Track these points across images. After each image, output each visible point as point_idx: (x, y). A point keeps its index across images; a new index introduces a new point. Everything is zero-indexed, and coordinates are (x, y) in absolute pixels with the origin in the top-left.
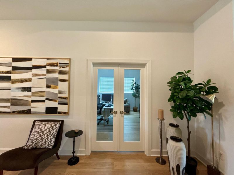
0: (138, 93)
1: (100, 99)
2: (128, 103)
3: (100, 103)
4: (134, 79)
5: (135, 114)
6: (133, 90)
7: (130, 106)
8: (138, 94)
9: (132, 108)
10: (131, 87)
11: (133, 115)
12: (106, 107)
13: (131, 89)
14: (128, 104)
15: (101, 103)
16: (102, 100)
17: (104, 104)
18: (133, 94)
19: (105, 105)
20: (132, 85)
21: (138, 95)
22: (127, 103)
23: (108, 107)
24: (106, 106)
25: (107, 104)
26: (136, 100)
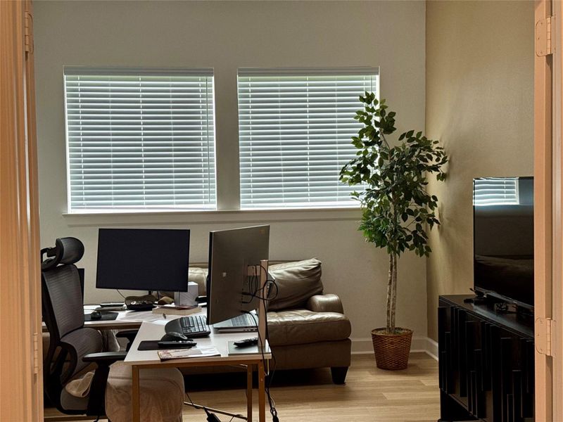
0: (413, 205)
1: (82, 271)
2: (332, 298)
3: (82, 317)
4: (374, 84)
5: (397, 396)
6: (365, 185)
7: (345, 326)
8: (411, 218)
9: (361, 342)
10: (354, 153)
11: (376, 398)
12: (153, 356)
13: (357, 180)
14: (329, 307)
15: (94, 317)
16: (100, 284)
17: (123, 317)
18: (367, 214)
19: (138, 326)
20: (357, 142)
21: (410, 225)
22: (319, 299)
23: (173, 353)
24: (145, 346)
25: (154, 324)
26: (393, 266)
